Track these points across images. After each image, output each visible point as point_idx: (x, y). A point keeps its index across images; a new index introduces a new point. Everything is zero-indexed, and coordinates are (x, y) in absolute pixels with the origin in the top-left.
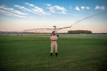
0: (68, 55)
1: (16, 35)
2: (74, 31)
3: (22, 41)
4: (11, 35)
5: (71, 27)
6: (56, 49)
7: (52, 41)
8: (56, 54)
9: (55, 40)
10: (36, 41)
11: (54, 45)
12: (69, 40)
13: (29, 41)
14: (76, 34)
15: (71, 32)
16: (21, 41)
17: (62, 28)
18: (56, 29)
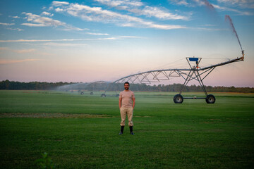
17: (215, 66)
18: (198, 70)
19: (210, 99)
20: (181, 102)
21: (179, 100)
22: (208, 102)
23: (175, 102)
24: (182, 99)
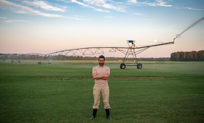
0: (138, 115)
1: (36, 62)
2: (187, 53)
3: (44, 77)
4: (23, 62)
5: (173, 43)
6: (106, 100)
7: (98, 79)
8: (108, 111)
9: (103, 78)
10: (79, 78)
11: (101, 91)
12: (165, 77)
13: (61, 78)
14: (194, 60)
15: (178, 57)
16: (41, 77)
17: (149, 47)
18: (134, 49)
19: (139, 66)
20: (124, 68)
21: (123, 67)
22: (138, 68)
23: (121, 68)
24: (125, 66)
